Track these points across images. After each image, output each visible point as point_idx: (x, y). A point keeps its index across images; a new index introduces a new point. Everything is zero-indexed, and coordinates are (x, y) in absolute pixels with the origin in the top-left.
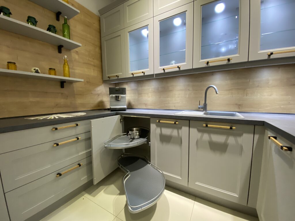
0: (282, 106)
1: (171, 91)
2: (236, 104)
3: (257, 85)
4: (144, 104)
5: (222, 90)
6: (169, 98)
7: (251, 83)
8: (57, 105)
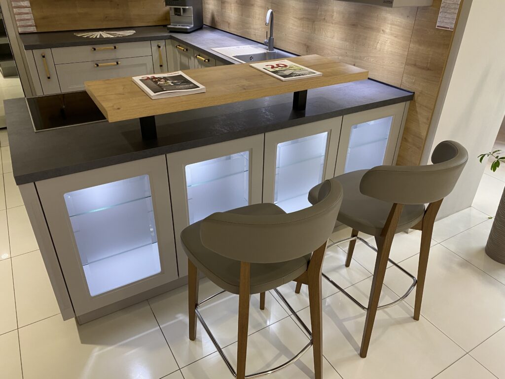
0: (340, 58)
1: (253, 5)
2: (305, 45)
3: (324, 18)
4: (227, 22)
5: (296, 18)
6: (250, 19)
7: (319, 13)
8: (106, 17)
